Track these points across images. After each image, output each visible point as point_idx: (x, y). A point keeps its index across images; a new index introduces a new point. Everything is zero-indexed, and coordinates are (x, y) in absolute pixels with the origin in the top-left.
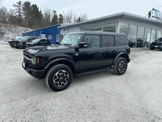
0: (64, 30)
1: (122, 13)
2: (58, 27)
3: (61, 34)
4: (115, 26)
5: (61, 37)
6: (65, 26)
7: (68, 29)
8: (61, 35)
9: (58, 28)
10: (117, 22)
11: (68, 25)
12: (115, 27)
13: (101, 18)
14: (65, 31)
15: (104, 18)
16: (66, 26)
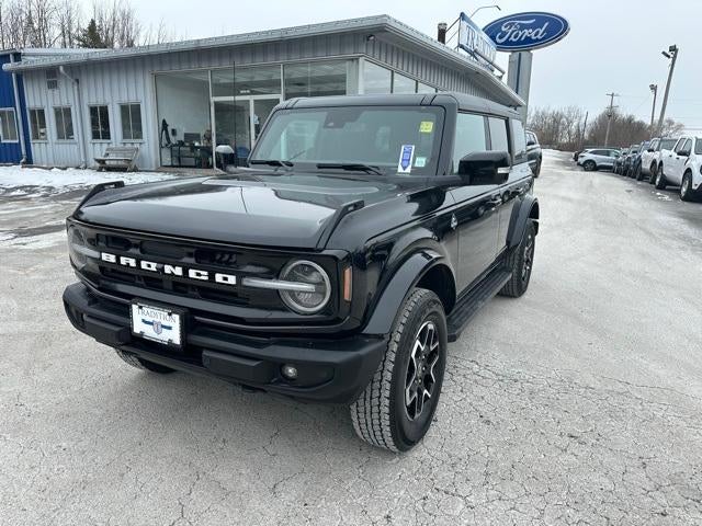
0: (53, 85)
1: (379, 22)
2: (5, 67)
3: (31, 103)
4: (344, 76)
5: (34, 122)
6: (54, 61)
7: (77, 81)
8: (33, 112)
9: (9, 73)
10: (352, 60)
11: (73, 59)
12: (342, 79)
13: (276, 36)
14: (57, 91)
15: (292, 34)
16: (61, 60)
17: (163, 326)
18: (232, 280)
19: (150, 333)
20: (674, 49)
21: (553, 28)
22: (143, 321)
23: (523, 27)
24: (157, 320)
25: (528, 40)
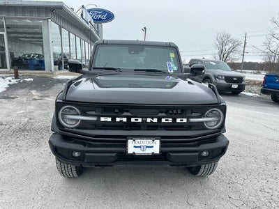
10: (45, 19)
17: (147, 147)
18: (185, 120)
19: (138, 151)
20: (145, 28)
21: (109, 17)
22: (135, 147)
23: (98, 14)
24: (143, 145)
25: (100, 19)
